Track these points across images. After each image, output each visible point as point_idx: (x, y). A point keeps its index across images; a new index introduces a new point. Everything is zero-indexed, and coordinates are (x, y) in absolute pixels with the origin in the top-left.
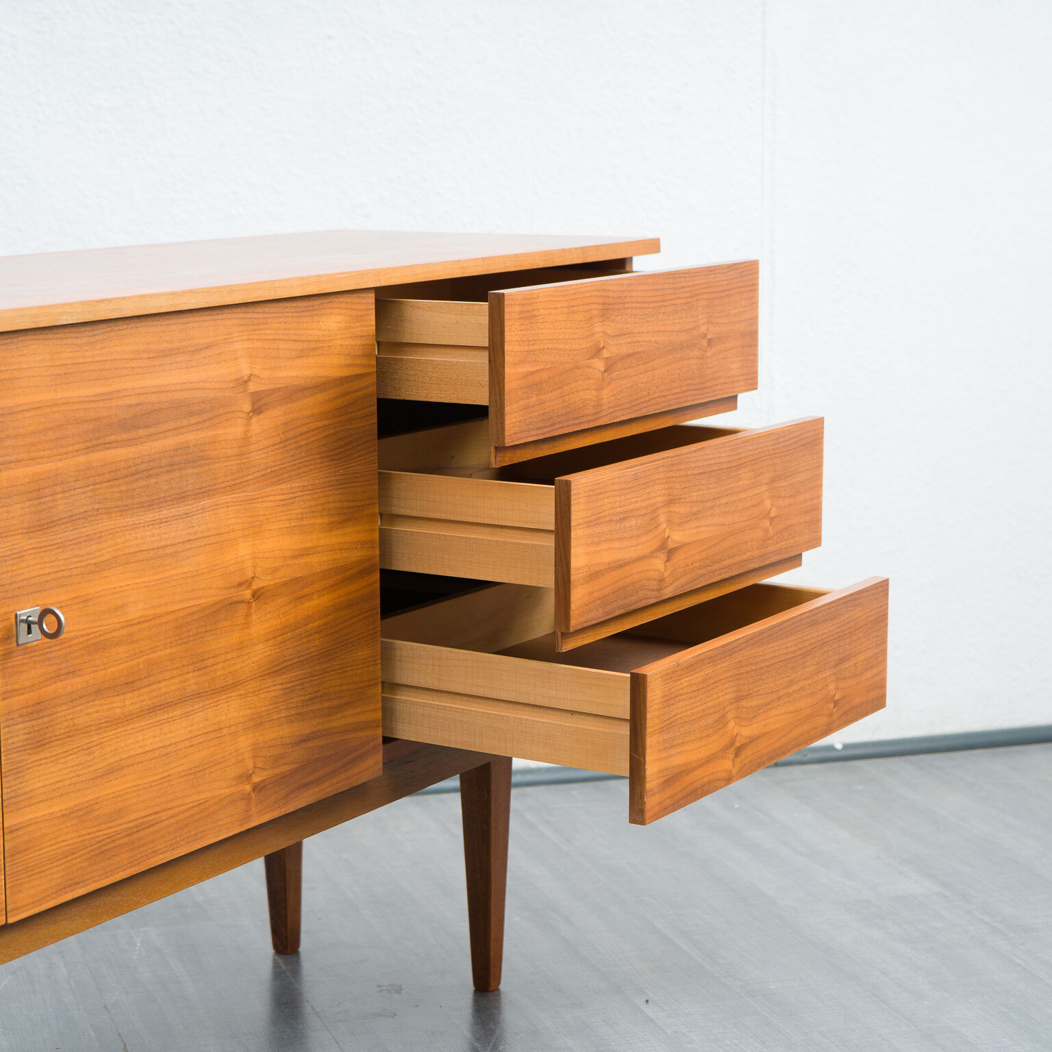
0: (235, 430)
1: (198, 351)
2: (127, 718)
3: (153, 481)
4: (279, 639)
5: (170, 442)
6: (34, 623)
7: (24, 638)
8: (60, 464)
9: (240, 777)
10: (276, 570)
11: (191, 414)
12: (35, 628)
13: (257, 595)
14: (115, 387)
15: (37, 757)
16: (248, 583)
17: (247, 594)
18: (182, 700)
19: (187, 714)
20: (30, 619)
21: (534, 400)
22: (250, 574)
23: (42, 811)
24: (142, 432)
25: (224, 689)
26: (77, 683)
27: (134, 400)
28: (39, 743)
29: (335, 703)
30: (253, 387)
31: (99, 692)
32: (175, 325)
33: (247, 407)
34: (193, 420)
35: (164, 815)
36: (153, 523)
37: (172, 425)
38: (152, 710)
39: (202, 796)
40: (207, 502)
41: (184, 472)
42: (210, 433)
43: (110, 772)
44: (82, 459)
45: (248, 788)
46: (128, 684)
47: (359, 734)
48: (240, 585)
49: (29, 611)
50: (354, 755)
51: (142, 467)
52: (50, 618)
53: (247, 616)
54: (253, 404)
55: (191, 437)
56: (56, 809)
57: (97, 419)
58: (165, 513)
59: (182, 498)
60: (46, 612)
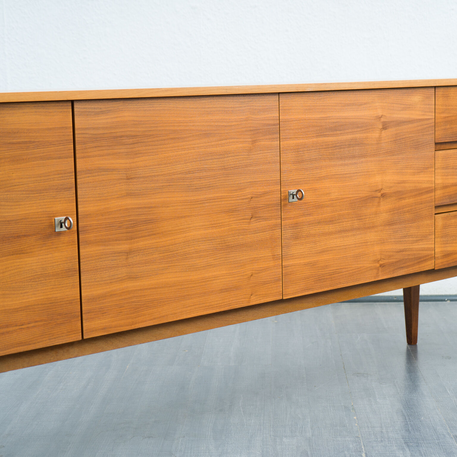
0: (376, 135)
1: (361, 105)
2: (330, 233)
3: (342, 150)
4: (392, 213)
5: (350, 137)
6: (295, 195)
7: (291, 200)
8: (306, 141)
9: (375, 261)
10: (391, 187)
11: (358, 127)
12: (295, 196)
13: (383, 195)
14: (328, 115)
15: (295, 242)
16: (380, 191)
17: (379, 194)
18: (352, 230)
19: (354, 235)
20: (293, 193)
21: (448, 127)
22: (380, 187)
23: (297, 261)
24: (338, 132)
25: (369, 228)
26: (311, 218)
27: (335, 121)
28: (296, 237)
29: (415, 239)
30: (383, 120)
31: (319, 222)
32: (352, 95)
33: (381, 127)
34: (359, 130)
35: (344, 270)
36: (342, 165)
37: (350, 131)
38: (340, 232)
39: (359, 266)
40: (363, 160)
41: (355, 148)
42: (365, 135)
43: (323, 252)
44: (315, 139)
45: (378, 265)
46: (331, 221)
47: (424, 252)
48: (376, 191)
49: (294, 191)
50: (422, 259)
51: (338, 145)
52: (300, 192)
53: (379, 202)
54: (383, 126)
55: (358, 136)
56: (302, 262)
57: (321, 126)
58: (346, 162)
59: (354, 157)
60: (299, 191)
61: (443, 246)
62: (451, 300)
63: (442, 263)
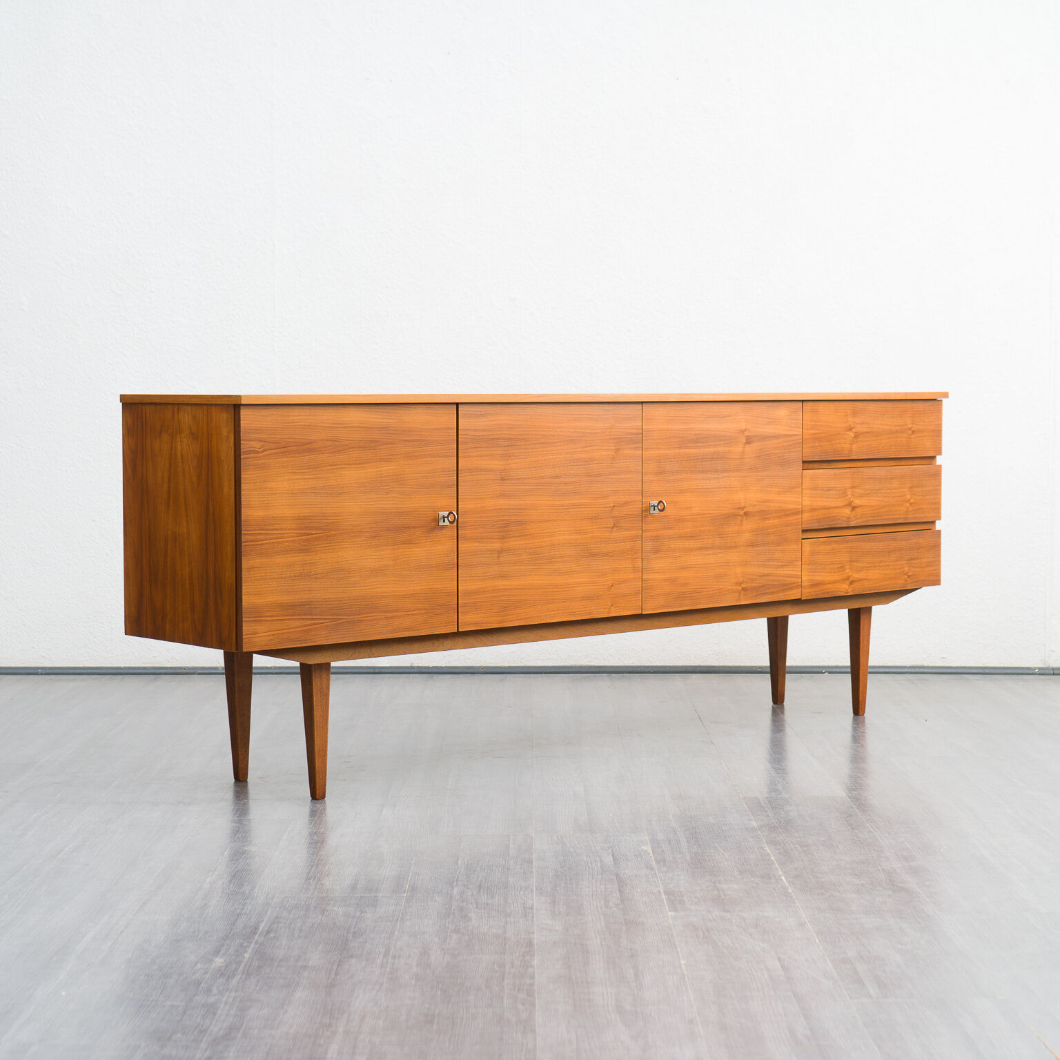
0: (739, 449)
1: (724, 417)
2: (691, 550)
3: (704, 463)
4: (755, 533)
5: (712, 450)
6: (656, 506)
7: (652, 512)
8: (669, 452)
9: (737, 583)
10: (754, 506)
11: (720, 441)
12: (656, 508)
13: (746, 514)
14: (690, 427)
15: (655, 556)
16: (743, 508)
17: (742, 513)
18: (713, 548)
19: (715, 554)
21: (817, 444)
22: (743, 505)
23: (656, 576)
24: (701, 444)
25: (730, 547)
26: (672, 532)
27: (697, 432)
28: (656, 551)
29: (780, 564)
30: (746, 434)
31: (680, 537)
32: (714, 406)
33: (745, 441)
34: (721, 443)
35: (704, 590)
36: (703, 479)
37: (712, 443)
38: (701, 549)
39: (720, 587)
40: (726, 474)
41: (717, 462)
42: (728, 449)
43: (683, 568)
44: (677, 451)
45: (740, 588)
46: (692, 537)
47: (790, 579)
48: (739, 508)
49: (656, 503)
50: (788, 587)
51: (700, 457)
52: (661, 504)
53: (742, 521)
54: (747, 440)
55: (720, 449)
56: (661, 577)
57: (683, 437)
58: (708, 476)
59: (716, 471)
60: (661, 502)
61: (811, 574)
62: (830, 673)
63: (809, 592)
